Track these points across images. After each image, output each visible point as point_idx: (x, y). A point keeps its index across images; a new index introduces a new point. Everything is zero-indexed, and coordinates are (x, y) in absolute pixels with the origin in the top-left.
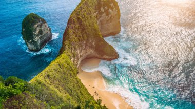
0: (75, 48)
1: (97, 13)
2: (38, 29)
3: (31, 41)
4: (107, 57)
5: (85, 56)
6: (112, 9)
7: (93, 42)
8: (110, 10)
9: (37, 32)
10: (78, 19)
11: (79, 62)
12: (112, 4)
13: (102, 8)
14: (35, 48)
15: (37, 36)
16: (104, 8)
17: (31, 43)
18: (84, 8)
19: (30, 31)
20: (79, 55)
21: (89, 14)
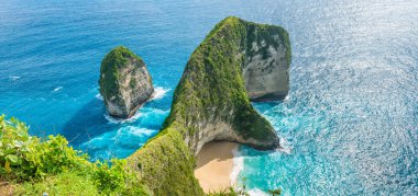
0: (194, 119)
1: (244, 52)
2: (129, 76)
3: (114, 97)
4: (255, 142)
5: (211, 136)
6: (276, 46)
7: (229, 109)
8: (271, 49)
9: (128, 81)
10: (206, 62)
11: (200, 147)
12: (276, 37)
13: (254, 44)
14: (120, 112)
15: (126, 89)
16: (259, 44)
17: (114, 101)
18: (219, 42)
19: (115, 79)
20: (200, 133)
21: (228, 53)
